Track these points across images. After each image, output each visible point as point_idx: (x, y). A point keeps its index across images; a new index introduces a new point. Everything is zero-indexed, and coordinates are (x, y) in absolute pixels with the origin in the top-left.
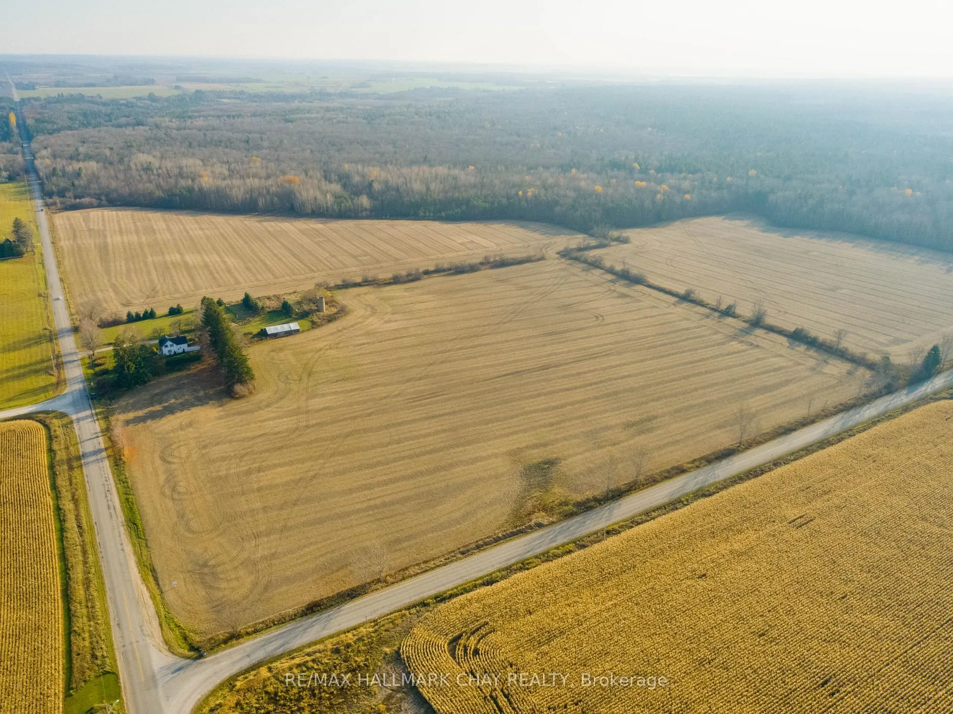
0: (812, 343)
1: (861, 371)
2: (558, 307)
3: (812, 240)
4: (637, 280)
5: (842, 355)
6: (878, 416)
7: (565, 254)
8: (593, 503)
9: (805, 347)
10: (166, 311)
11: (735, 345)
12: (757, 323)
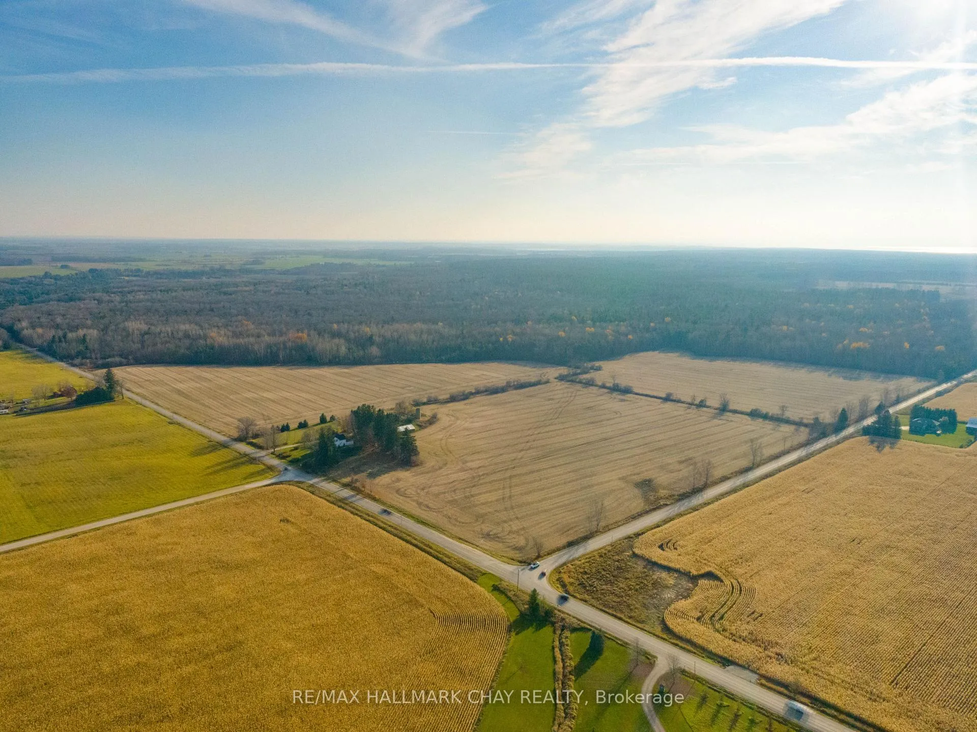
0: (765, 417)
1: (802, 429)
2: (584, 409)
3: (729, 363)
4: (627, 391)
5: (788, 422)
6: (824, 447)
7: (561, 378)
8: (688, 494)
9: (762, 420)
10: (296, 425)
11: (716, 421)
12: (724, 409)
